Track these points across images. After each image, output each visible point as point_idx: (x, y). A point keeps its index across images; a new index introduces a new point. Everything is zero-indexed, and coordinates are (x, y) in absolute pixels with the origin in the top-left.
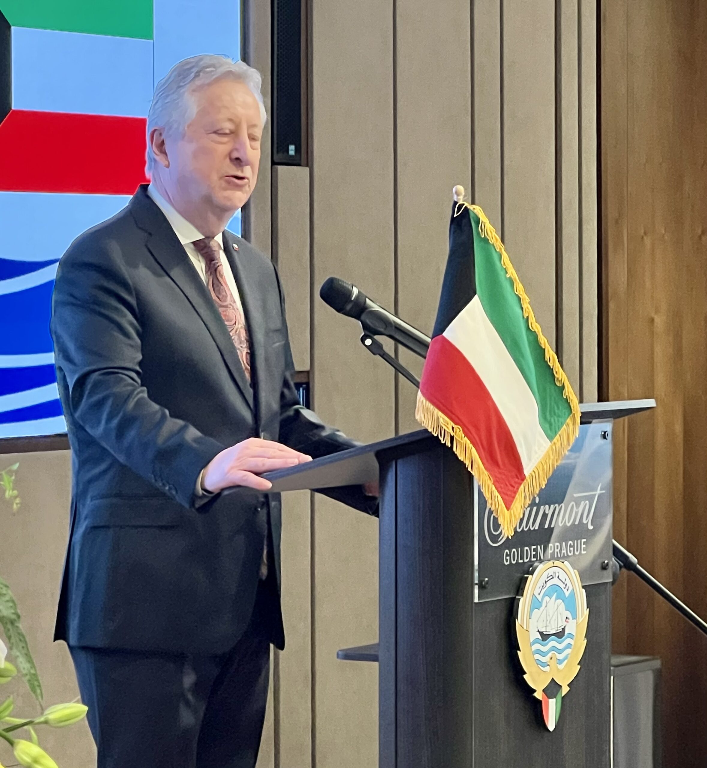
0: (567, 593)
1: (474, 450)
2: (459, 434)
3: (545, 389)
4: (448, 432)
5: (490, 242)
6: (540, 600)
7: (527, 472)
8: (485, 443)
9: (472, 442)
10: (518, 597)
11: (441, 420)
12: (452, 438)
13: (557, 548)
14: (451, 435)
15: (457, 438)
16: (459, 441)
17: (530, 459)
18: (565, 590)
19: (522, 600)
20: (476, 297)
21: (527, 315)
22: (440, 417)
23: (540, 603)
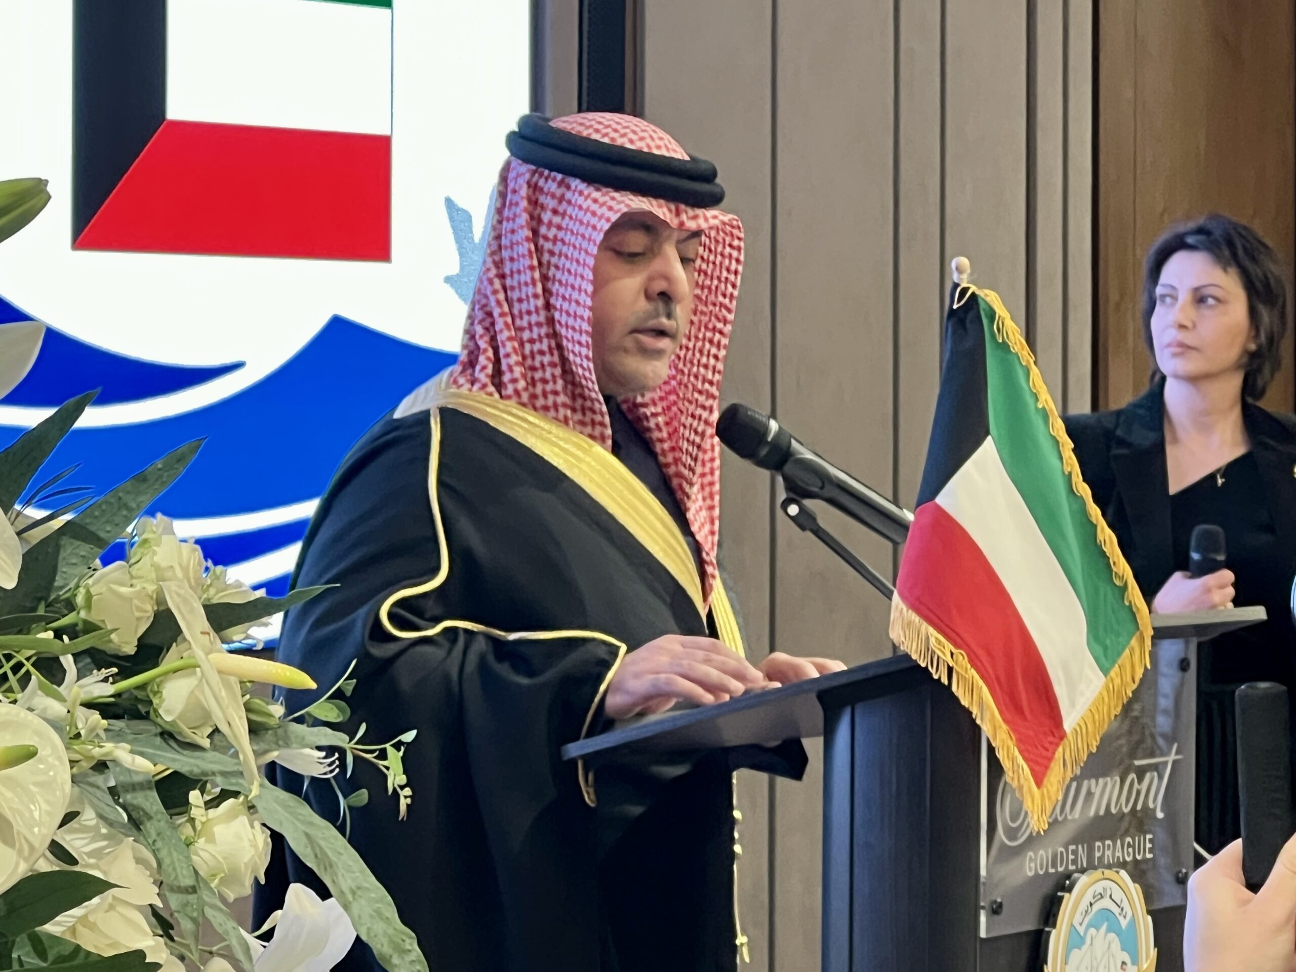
0: (1124, 923)
1: (985, 689)
2: (962, 663)
3: (1096, 590)
4: (944, 661)
5: (1012, 349)
6: (1082, 934)
7: (1068, 725)
8: (1003, 678)
9: (983, 677)
10: (1047, 929)
11: (932, 640)
12: (950, 670)
13: (1109, 849)
14: (949, 666)
15: (959, 670)
16: (962, 675)
17: (1073, 704)
18: (1121, 918)
19: (1054, 933)
20: (989, 438)
21: (1069, 470)
22: (932, 635)
23: (1082, 939)
